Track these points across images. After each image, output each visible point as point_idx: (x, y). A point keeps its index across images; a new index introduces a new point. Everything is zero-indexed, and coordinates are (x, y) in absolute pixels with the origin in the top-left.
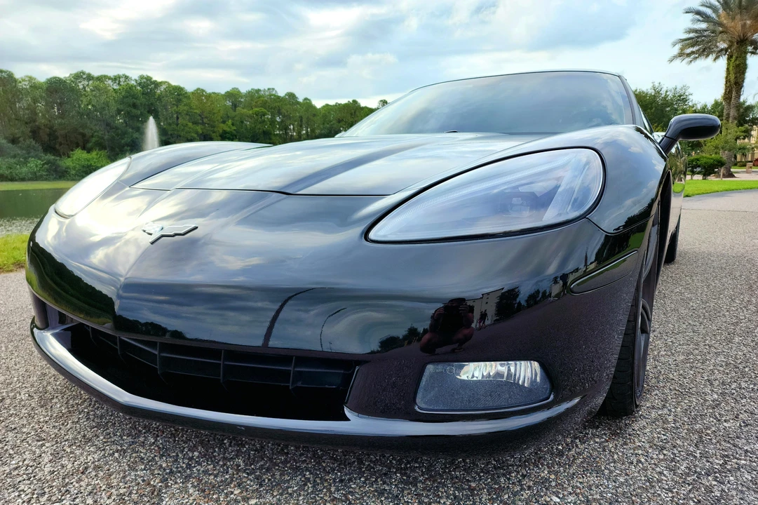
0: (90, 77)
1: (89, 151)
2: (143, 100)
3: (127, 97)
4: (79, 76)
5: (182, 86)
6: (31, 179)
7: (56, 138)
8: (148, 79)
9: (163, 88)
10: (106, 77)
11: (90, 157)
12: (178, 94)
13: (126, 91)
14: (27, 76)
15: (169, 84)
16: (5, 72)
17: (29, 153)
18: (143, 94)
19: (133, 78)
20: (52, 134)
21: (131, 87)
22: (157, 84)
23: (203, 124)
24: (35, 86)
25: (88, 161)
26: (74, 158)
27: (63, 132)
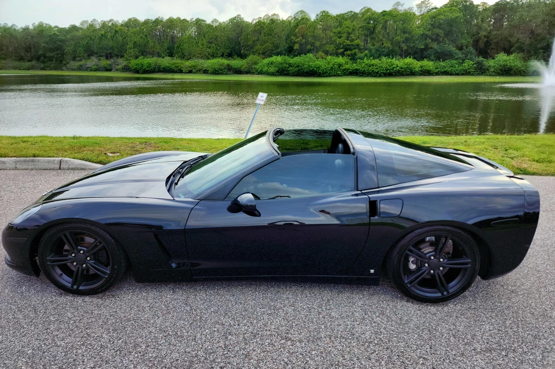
11: (508, 58)
17: (466, 57)
24: (486, 8)
25: (506, 62)
26: (497, 59)
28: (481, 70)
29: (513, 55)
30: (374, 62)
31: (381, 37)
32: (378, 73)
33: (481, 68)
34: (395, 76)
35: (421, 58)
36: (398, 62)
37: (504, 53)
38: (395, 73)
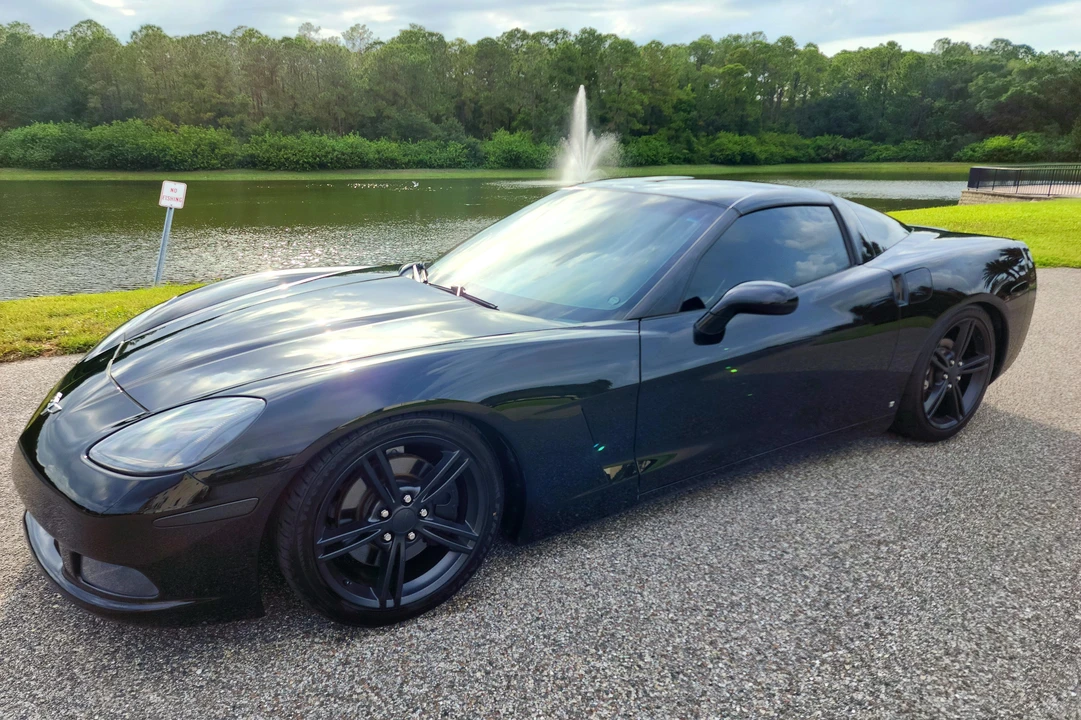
0: (525, 36)
1: (512, 131)
2: (581, 62)
3: (562, 60)
4: (512, 35)
5: (631, 39)
6: (449, 167)
7: (481, 115)
8: (592, 33)
9: (607, 45)
10: (542, 34)
11: (512, 139)
12: (625, 49)
13: (563, 52)
14: (458, 39)
15: (615, 37)
16: (436, 35)
17: (449, 135)
18: (582, 54)
19: (573, 34)
20: (477, 112)
21: (568, 47)
22: (601, 39)
23: (654, 90)
24: (464, 50)
25: (510, 144)
26: (496, 140)
27: (487, 108)
28: (477, 160)
29: (518, 134)
30: (284, 141)
31: (291, 92)
32: (297, 162)
33: (475, 156)
34: (333, 169)
35: (374, 136)
36: (331, 142)
37: (505, 130)
38: (331, 163)
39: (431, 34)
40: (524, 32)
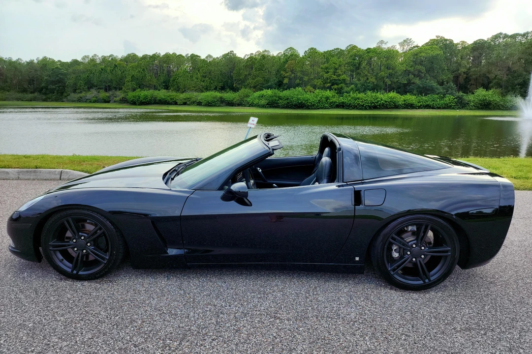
1: (488, 89)
4: (497, 36)
6: (444, 108)
7: (470, 81)
10: (517, 35)
11: (487, 93)
14: (461, 41)
20: (467, 79)
24: (465, 47)
25: (485, 96)
26: (476, 94)
27: (474, 77)
28: (462, 105)
29: (492, 91)
30: (359, 95)
31: (366, 73)
32: (363, 106)
33: (461, 103)
34: (379, 109)
35: (404, 92)
36: (382, 96)
37: (483, 88)
38: (379, 106)
39: (446, 40)
40: (505, 34)
